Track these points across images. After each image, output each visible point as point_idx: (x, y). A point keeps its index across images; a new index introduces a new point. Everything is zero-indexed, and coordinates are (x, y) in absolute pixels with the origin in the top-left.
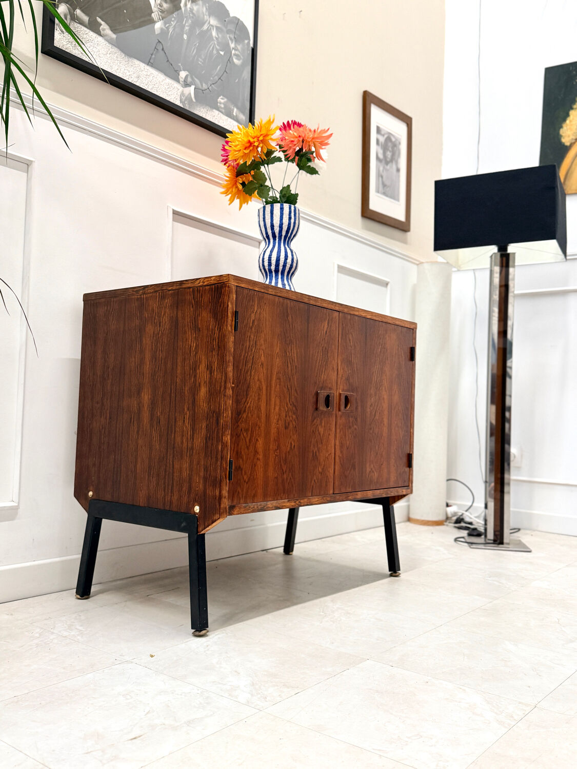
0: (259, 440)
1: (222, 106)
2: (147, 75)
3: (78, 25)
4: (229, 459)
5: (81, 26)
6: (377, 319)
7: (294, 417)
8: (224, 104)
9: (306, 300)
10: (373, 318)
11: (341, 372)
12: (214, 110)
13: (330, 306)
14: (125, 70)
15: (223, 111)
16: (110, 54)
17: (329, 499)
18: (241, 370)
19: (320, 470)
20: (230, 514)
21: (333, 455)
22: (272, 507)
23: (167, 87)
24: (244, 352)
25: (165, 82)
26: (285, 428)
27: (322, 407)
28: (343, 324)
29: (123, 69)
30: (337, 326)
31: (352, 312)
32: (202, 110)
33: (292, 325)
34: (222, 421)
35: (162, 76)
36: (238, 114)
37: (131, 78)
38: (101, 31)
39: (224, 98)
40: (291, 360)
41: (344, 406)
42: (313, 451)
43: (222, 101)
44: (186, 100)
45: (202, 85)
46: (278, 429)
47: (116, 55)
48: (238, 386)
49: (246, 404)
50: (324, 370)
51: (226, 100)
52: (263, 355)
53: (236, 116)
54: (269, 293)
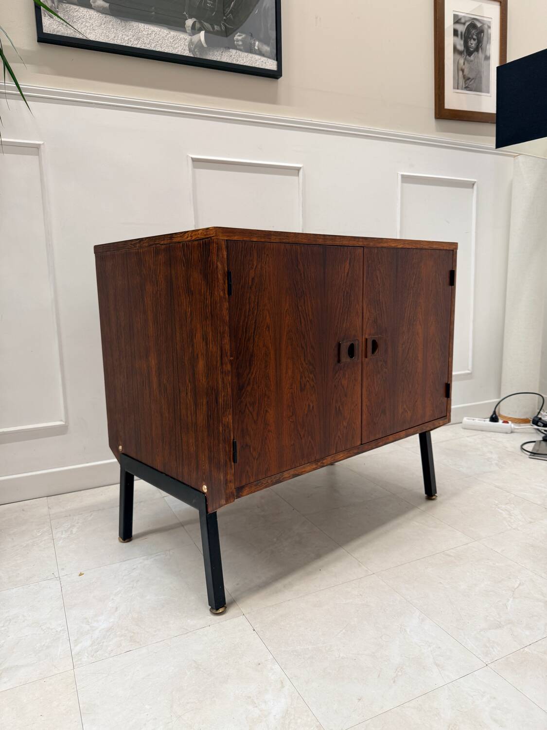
0: (269, 410)
1: (240, 43)
2: (148, 34)
3: (67, 5)
4: (232, 441)
5: (70, 5)
6: (410, 247)
7: (312, 376)
8: (241, 40)
9: (320, 241)
10: (405, 247)
11: (366, 315)
12: (231, 50)
13: (352, 243)
14: (122, 36)
15: (242, 48)
16: (104, 24)
17: (356, 451)
18: (240, 339)
19: (345, 424)
20: (238, 497)
21: (360, 405)
22: (290, 476)
23: (172, 41)
24: (243, 317)
25: (169, 35)
26: (301, 391)
27: (345, 358)
28: (368, 261)
29: (121, 35)
30: (362, 264)
31: (379, 245)
32: (216, 53)
33: (304, 273)
34: (220, 400)
35: (165, 31)
36: (260, 46)
37: (131, 41)
38: (92, 4)
39: (241, 34)
40: (305, 315)
41: (371, 351)
42: (336, 407)
43: (240, 38)
44: (195, 48)
45: (213, 28)
46: (292, 393)
47: (111, 23)
48: (238, 358)
49: (250, 375)
50: (346, 317)
51: (244, 36)
52: (268, 317)
53: (258, 49)
54: (272, 241)
